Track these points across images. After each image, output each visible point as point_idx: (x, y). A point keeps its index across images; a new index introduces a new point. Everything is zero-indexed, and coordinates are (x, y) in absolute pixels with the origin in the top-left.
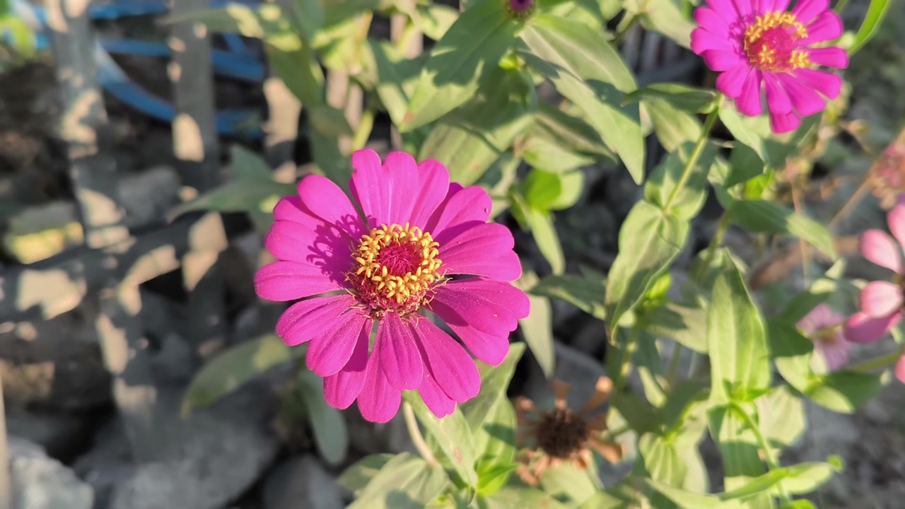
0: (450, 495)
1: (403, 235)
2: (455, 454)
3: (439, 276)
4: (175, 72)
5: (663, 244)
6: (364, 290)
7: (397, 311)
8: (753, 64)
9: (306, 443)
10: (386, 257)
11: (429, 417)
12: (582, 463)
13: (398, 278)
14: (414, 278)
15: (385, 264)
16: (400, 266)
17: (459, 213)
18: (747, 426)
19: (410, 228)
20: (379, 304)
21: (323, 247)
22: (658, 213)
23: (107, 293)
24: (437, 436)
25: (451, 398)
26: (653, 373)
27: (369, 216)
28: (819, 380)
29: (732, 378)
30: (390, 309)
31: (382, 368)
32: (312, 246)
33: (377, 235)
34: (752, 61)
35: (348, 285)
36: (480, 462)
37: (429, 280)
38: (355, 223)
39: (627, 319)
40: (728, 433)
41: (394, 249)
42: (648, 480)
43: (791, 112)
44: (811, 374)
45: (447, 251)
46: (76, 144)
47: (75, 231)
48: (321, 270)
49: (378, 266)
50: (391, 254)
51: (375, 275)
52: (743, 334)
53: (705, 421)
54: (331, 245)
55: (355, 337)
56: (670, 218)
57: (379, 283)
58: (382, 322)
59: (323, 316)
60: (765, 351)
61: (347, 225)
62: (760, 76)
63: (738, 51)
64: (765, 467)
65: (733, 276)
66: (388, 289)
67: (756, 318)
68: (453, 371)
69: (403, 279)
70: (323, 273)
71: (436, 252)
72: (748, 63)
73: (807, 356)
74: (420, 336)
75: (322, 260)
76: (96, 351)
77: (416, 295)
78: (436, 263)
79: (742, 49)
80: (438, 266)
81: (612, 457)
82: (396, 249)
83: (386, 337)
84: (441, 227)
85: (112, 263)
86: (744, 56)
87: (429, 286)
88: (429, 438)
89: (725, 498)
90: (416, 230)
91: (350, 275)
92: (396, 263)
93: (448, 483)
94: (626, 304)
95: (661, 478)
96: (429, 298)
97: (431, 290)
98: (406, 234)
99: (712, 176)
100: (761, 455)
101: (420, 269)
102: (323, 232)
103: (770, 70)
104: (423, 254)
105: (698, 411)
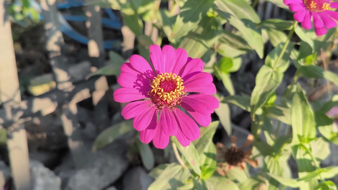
0: (191, 179)
1: (169, 77)
2: (192, 162)
3: (183, 92)
4: (88, 24)
5: (273, 82)
6: (155, 98)
7: (167, 106)
8: (308, 9)
9: (139, 162)
10: (163, 85)
11: (182, 148)
12: (242, 168)
13: (168, 93)
14: (174, 93)
15: (163, 88)
16: (168, 89)
17: (191, 69)
18: (307, 152)
19: (172, 74)
20: (161, 104)
21: (139, 82)
22: (270, 70)
23: (65, 107)
24: (185, 156)
25: (188, 139)
26: (270, 133)
27: (157, 70)
28: (335, 135)
29: (301, 134)
30: (165, 105)
31: (162, 128)
32: (135, 82)
33: (159, 77)
34: (307, 8)
35: (149, 97)
36: (202, 167)
37: (180, 94)
38: (151, 73)
39: (259, 112)
40: (300, 155)
41: (166, 82)
42: (268, 173)
43: (323, 28)
44: (332, 133)
45: (187, 83)
46: (53, 52)
47: (53, 84)
48: (139, 91)
49: (160, 88)
50: (165, 84)
51: (159, 92)
52: (305, 116)
53: (290, 151)
54: (142, 82)
55: (151, 116)
56: (275, 72)
57: (160, 95)
58: (162, 110)
59: (139, 108)
60: (314, 124)
61: (148, 74)
62: (311, 14)
63: (302, 4)
64: (314, 168)
65: (301, 94)
66: (164, 98)
67: (310, 110)
68: (189, 128)
69: (169, 93)
70: (139, 92)
71: (182, 83)
72: (306, 8)
73: (330, 126)
74: (176, 116)
75: (139, 88)
76: (61, 128)
77: (175, 100)
78: (182, 88)
79: (303, 3)
80: (183, 88)
81: (253, 165)
82: (167, 82)
83: (163, 116)
84: (184, 74)
85: (67, 95)
86: (304, 6)
87: (180, 96)
88: (182, 157)
89: (299, 180)
90: (175, 75)
91: (149, 93)
92: (167, 87)
93: (190, 175)
94: (258, 105)
95: (273, 173)
96: (180, 101)
97: (181, 98)
98: (171, 76)
99: (292, 56)
100: (313, 164)
101: (176, 90)
102: (140, 77)
103: (315, 11)
104: (177, 84)
105: (287, 148)
